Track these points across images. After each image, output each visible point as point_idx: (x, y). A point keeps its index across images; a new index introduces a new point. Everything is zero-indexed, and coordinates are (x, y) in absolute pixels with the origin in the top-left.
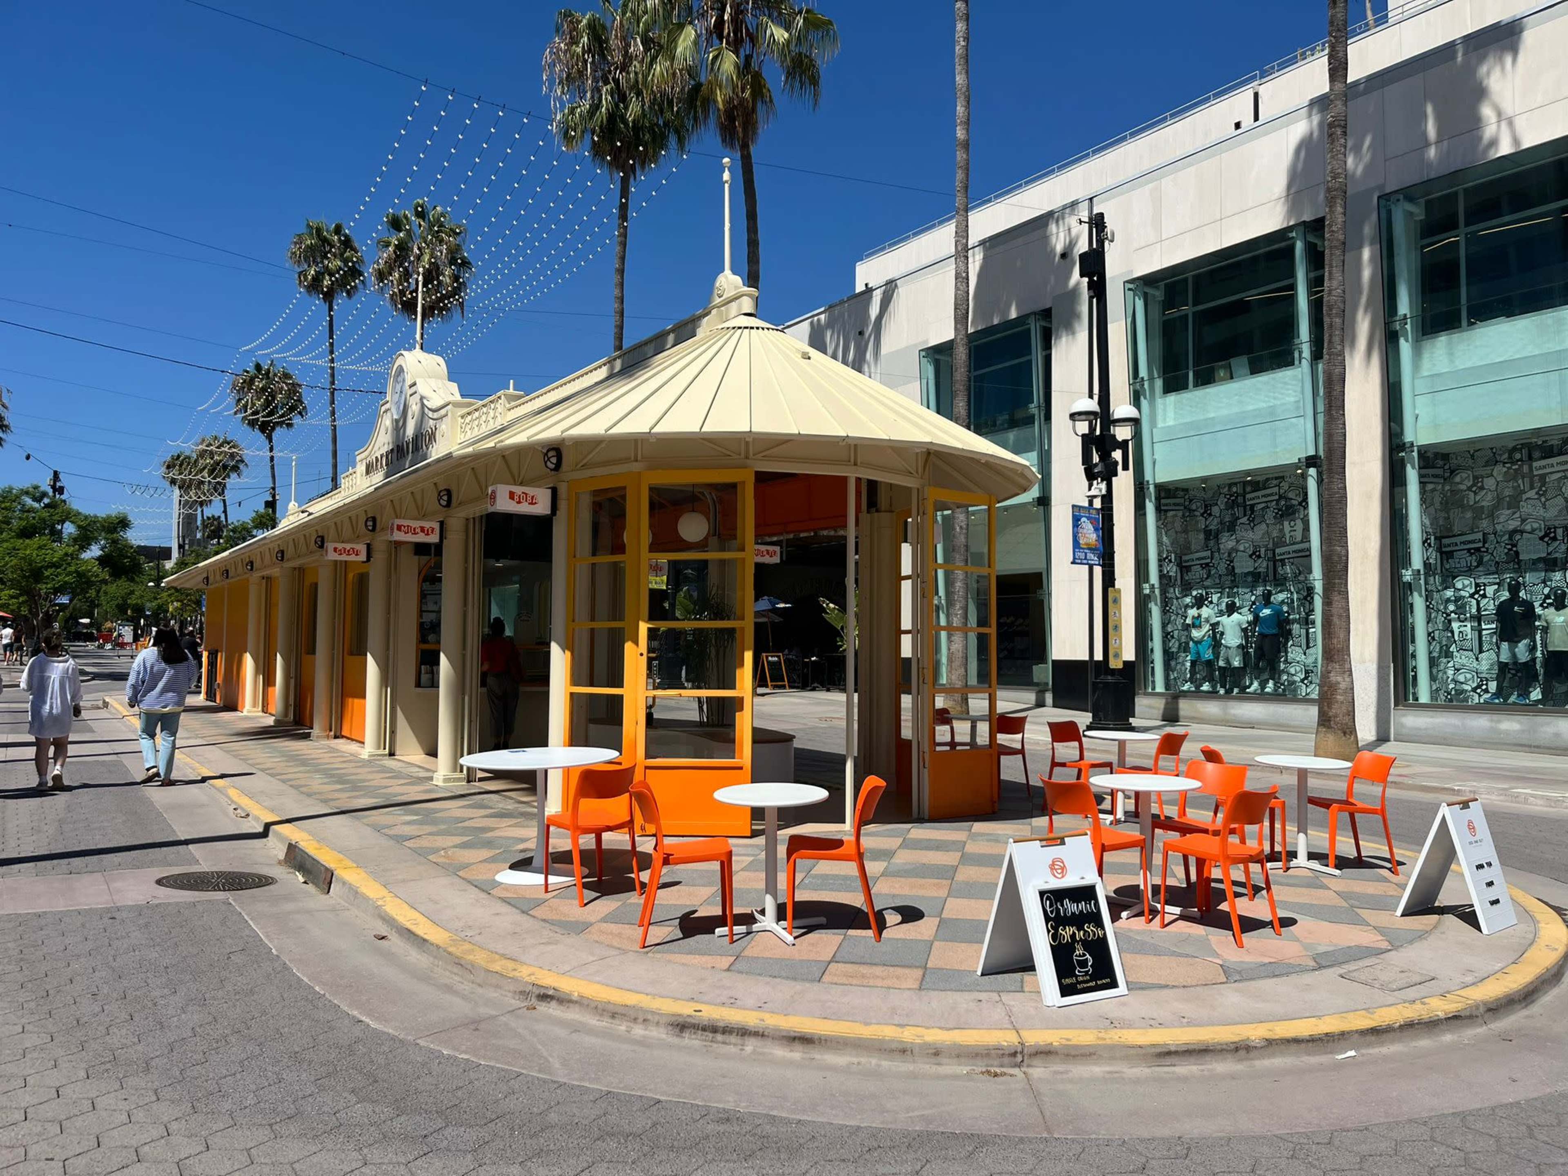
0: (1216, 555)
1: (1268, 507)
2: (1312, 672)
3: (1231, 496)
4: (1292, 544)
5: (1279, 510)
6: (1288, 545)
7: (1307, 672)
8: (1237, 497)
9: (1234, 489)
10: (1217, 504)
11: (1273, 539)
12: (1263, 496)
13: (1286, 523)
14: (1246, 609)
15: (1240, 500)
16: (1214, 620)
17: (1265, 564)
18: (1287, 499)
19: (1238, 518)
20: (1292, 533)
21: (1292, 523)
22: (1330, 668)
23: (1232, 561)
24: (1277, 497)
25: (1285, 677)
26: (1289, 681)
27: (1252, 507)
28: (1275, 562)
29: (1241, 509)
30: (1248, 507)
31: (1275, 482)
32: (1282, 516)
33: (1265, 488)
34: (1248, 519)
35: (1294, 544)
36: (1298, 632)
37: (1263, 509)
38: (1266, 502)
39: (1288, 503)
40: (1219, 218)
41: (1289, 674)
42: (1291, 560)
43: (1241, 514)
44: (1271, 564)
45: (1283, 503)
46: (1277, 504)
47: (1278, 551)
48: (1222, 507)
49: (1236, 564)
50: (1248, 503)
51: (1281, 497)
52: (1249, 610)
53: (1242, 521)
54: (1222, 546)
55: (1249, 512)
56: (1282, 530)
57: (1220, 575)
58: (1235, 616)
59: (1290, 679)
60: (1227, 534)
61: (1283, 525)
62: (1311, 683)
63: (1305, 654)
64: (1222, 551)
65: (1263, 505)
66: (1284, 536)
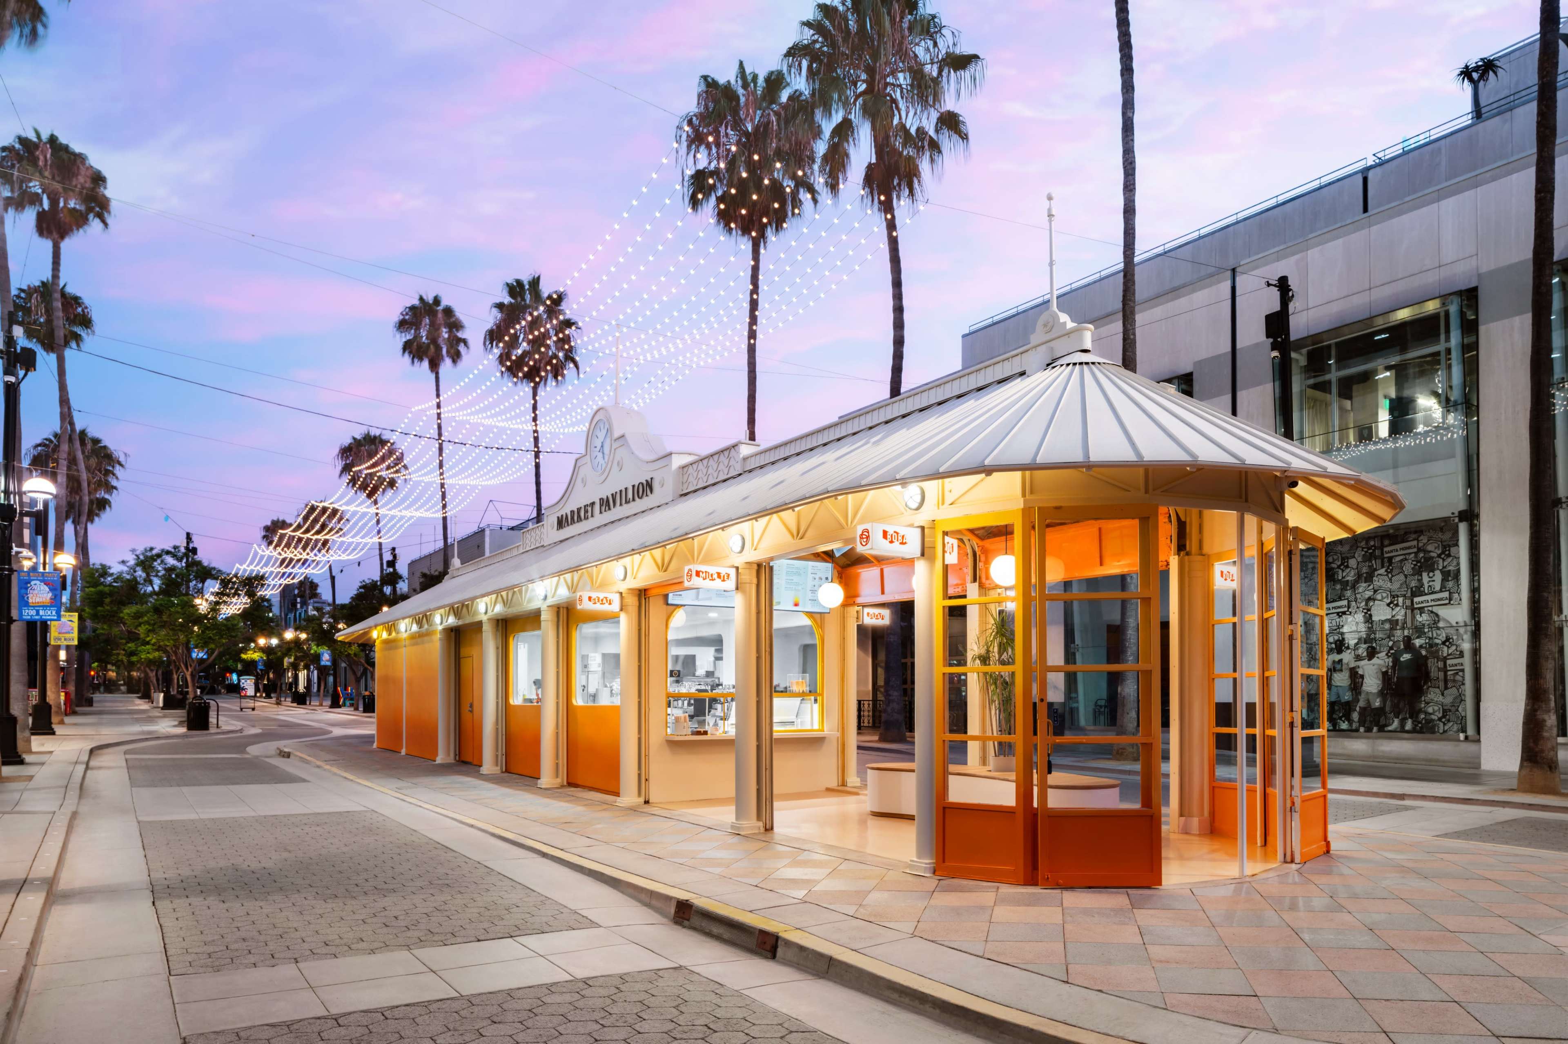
0: (1353, 604)
1: (1406, 559)
2: (1450, 711)
3: (1369, 549)
4: (1430, 594)
5: (1418, 562)
6: (1426, 594)
7: (1444, 711)
8: (1374, 550)
9: (1372, 543)
10: (1354, 557)
11: (1412, 589)
12: (1402, 549)
13: (1425, 575)
14: (1384, 654)
15: (1378, 552)
16: (1352, 665)
17: (1403, 612)
18: (1426, 552)
19: (1376, 570)
20: (1431, 584)
21: (1431, 574)
22: (1536, 707)
23: (1369, 610)
24: (1415, 550)
25: (1422, 716)
26: (1426, 720)
27: (1390, 559)
28: (1413, 609)
29: (1379, 561)
30: (1386, 560)
31: (1413, 536)
32: (1420, 567)
33: (1403, 542)
34: (1386, 571)
35: (1433, 593)
36: (1436, 675)
37: (1401, 561)
38: (1404, 554)
39: (1427, 556)
40: (1367, 287)
41: (1426, 713)
42: (1430, 608)
43: (1379, 566)
44: (1409, 612)
45: (1421, 555)
46: (1416, 556)
47: (1416, 600)
48: (1360, 559)
49: (1373, 612)
50: (1386, 555)
51: (1420, 550)
52: (1387, 654)
53: (1379, 572)
54: (1358, 596)
55: (1386, 564)
56: (1420, 581)
57: (1357, 623)
58: (1375, 660)
59: (1427, 717)
60: (1364, 585)
61: (1421, 575)
62: (1449, 721)
63: (1443, 695)
64: (1359, 600)
65: (1401, 557)
66: (1422, 585)
